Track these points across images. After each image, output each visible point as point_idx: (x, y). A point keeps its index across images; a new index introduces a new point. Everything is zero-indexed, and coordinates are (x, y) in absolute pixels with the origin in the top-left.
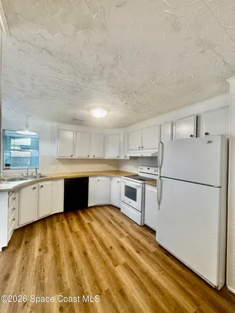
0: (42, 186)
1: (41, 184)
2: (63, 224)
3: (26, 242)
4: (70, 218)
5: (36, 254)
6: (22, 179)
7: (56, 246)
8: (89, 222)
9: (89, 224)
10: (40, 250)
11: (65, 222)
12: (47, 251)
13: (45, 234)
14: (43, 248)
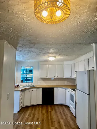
0: (32, 91)
1: (32, 89)
2: (39, 109)
3: (25, 112)
4: (43, 107)
5: (27, 116)
6: (26, 87)
7: (34, 115)
8: (51, 110)
9: (50, 111)
10: (28, 115)
11: (41, 108)
12: (30, 116)
13: (32, 111)
14: (30, 115)
